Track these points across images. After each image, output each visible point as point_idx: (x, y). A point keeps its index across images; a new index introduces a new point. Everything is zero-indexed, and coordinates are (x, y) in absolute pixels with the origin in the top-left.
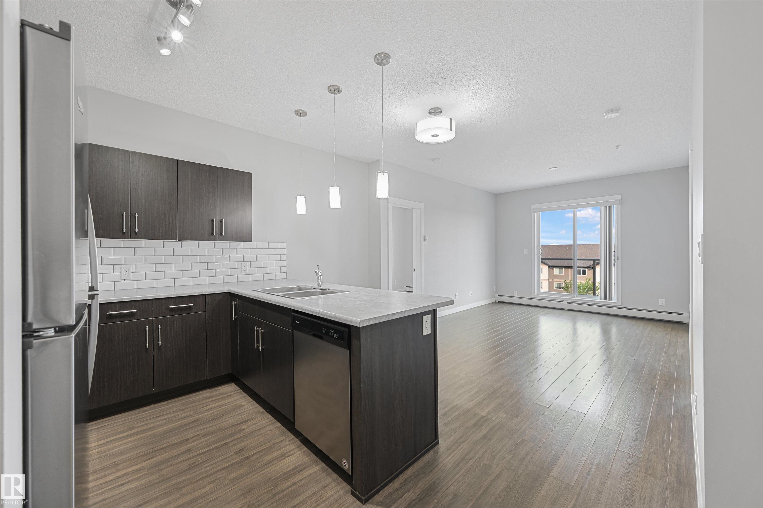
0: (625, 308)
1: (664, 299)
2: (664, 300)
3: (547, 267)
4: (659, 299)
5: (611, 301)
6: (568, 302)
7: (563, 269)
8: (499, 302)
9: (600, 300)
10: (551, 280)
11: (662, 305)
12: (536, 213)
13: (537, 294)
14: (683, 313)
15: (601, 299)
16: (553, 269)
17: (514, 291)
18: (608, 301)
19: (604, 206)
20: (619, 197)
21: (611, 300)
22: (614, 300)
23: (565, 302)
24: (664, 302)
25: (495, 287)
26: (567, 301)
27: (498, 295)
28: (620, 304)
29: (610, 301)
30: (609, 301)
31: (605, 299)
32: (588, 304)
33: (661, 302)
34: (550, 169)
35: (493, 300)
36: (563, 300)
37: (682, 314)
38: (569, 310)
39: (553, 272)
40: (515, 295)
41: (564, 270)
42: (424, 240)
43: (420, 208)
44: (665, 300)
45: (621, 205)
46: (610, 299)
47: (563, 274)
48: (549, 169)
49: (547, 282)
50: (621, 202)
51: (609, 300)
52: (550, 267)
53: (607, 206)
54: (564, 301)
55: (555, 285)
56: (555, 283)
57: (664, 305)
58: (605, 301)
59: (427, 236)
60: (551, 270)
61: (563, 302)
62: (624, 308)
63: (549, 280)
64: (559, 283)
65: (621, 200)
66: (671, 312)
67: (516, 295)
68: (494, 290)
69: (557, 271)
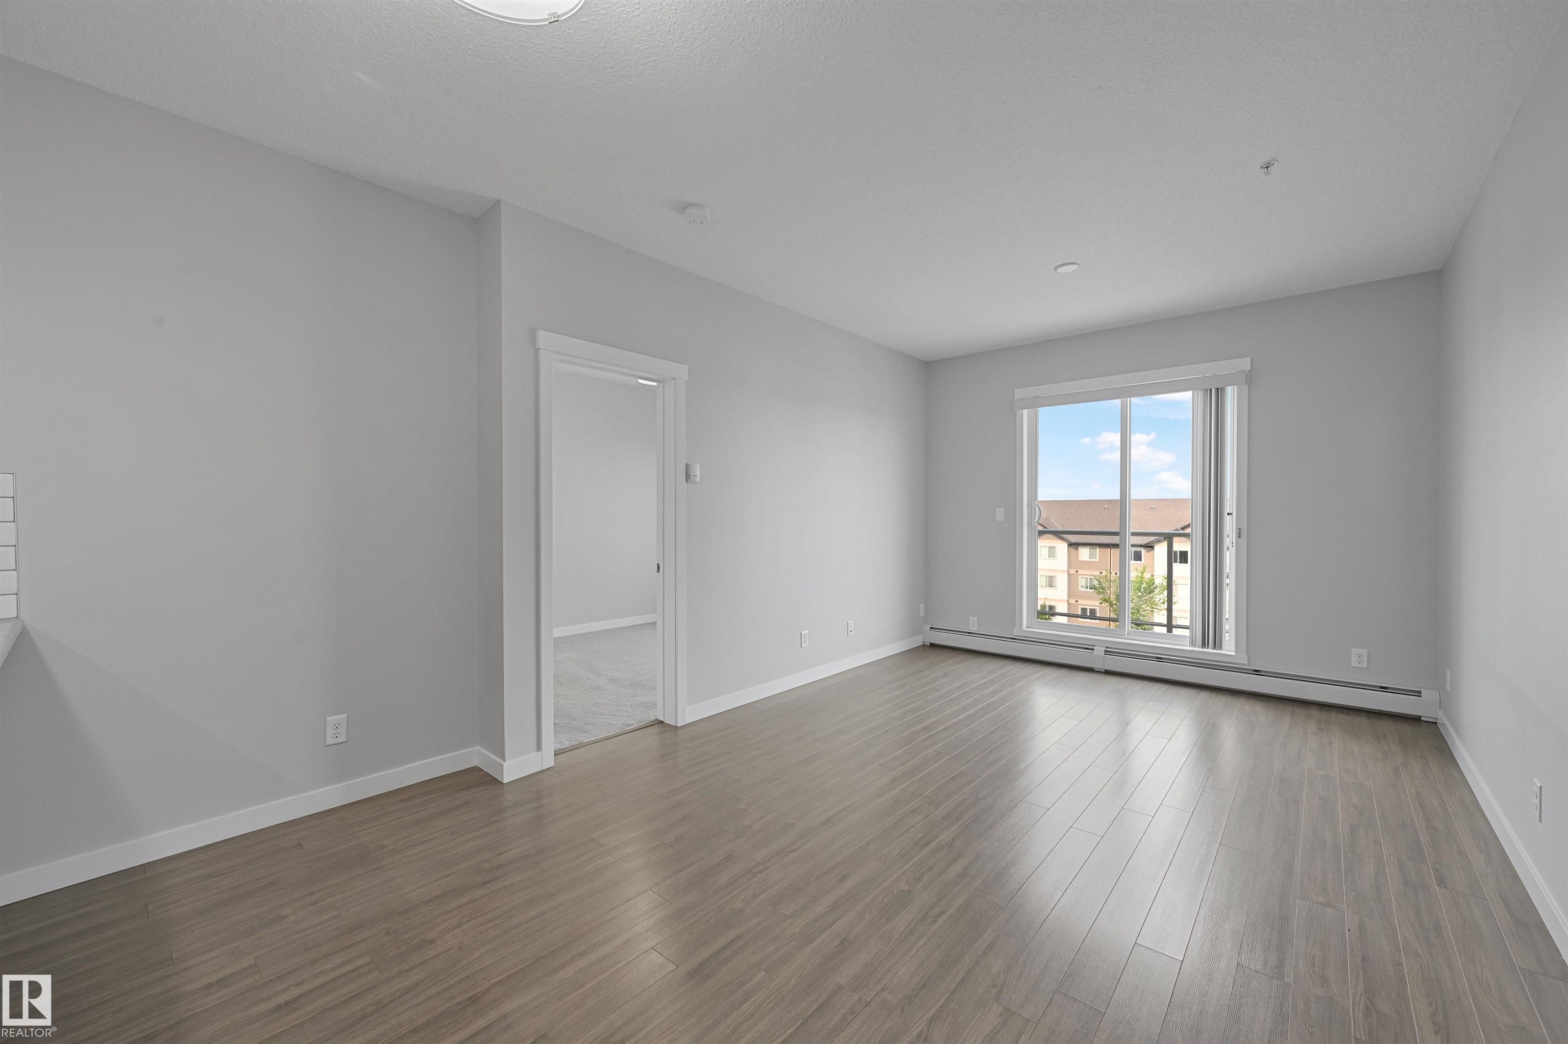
0: (1257, 672)
1: (1367, 650)
2: (1364, 652)
3: (1066, 545)
4: (1353, 649)
5: (1221, 652)
6: (1107, 649)
7: (1098, 549)
8: (932, 645)
9: (1191, 648)
10: (1073, 571)
11: (1360, 666)
12: (1025, 412)
13: (1027, 627)
14: (1420, 692)
15: (1193, 643)
16: (1077, 549)
17: (970, 618)
18: (1212, 651)
19: (1204, 390)
20: (1245, 364)
21: (1221, 648)
22: (1229, 648)
23: (1099, 651)
24: (1365, 659)
25: (922, 606)
26: (1104, 649)
27: (931, 628)
28: (1243, 661)
29: (1218, 651)
30: (1215, 651)
31: (1204, 645)
32: (1157, 658)
33: (1358, 656)
34: (1060, 270)
35: (918, 641)
36: (1094, 646)
37: (1418, 694)
38: (1108, 673)
39: (1078, 554)
40: (971, 629)
41: (1099, 551)
42: (688, 477)
43: (674, 379)
44: (1368, 652)
45: (1249, 385)
46: (1218, 644)
47: (1097, 560)
48: (1056, 268)
49: (1066, 575)
50: (1250, 379)
51: (1215, 647)
52: (1071, 545)
53: (1211, 390)
54: (1095, 648)
55: (1082, 582)
56: (1080, 577)
57: (1365, 665)
58: (1203, 650)
59: (698, 466)
60: (1072, 550)
61: (1093, 649)
62: (1255, 671)
63: (1068, 571)
64: (1089, 577)
65: (1249, 371)
66: (1386, 688)
67: (973, 629)
68: (921, 615)
69: (1084, 553)
